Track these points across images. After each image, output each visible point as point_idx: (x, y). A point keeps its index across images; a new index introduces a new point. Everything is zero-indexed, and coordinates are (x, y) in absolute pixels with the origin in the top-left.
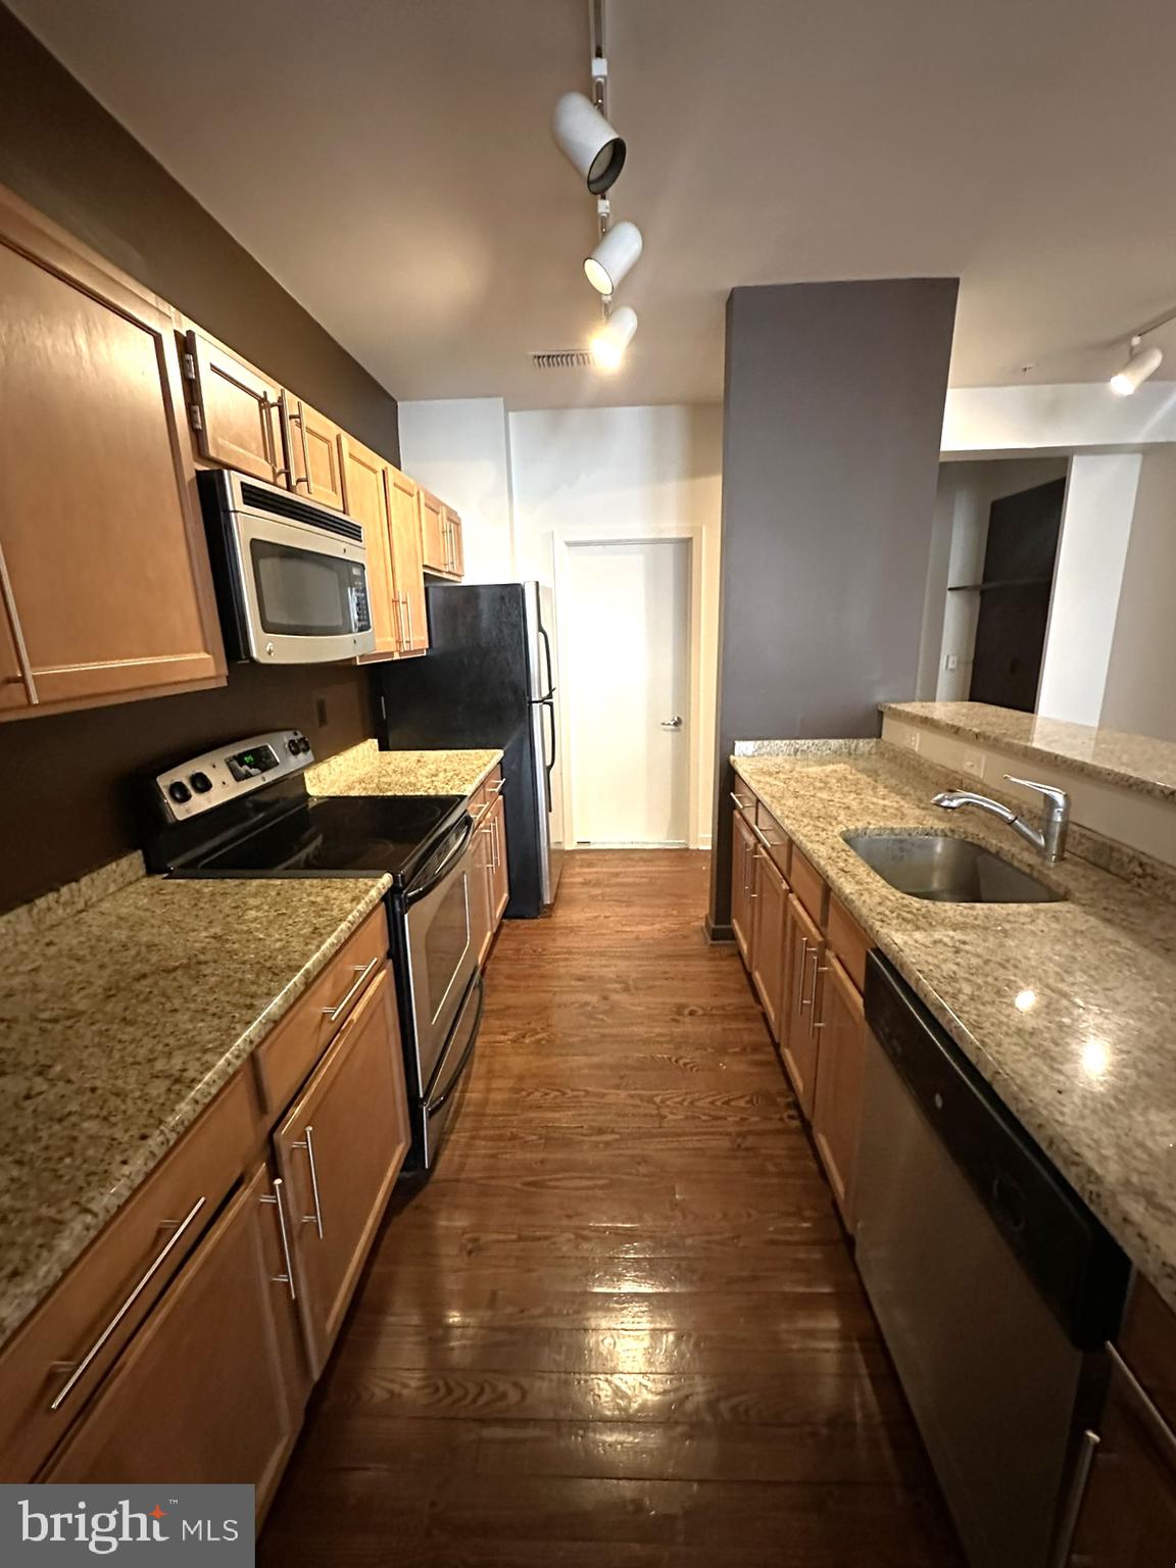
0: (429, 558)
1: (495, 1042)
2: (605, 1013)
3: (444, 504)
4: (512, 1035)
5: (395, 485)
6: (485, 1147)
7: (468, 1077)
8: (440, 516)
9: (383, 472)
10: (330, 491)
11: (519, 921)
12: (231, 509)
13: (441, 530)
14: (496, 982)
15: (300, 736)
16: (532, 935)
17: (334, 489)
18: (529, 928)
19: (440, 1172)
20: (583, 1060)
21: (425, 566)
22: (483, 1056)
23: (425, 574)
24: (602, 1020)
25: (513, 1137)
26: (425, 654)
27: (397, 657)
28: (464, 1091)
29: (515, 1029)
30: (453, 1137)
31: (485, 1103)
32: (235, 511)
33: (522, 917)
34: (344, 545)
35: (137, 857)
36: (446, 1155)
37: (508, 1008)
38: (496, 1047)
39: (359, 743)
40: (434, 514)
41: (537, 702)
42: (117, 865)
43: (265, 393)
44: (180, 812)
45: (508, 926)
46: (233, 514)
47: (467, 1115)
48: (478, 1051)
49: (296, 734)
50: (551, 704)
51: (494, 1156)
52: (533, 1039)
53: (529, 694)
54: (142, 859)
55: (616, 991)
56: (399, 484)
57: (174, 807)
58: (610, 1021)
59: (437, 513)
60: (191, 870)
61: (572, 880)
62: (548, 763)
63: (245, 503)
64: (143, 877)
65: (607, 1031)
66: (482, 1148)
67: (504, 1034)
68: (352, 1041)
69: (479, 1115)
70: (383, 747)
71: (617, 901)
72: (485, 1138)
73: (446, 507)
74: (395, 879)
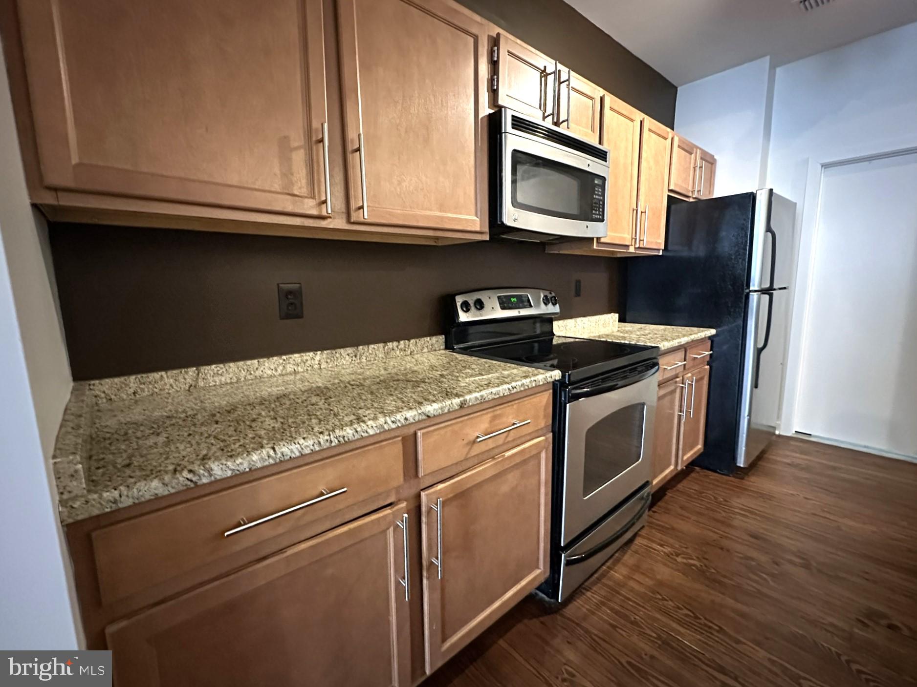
0: (676, 185)
1: (650, 547)
2: (773, 576)
3: (697, 147)
4: (667, 550)
5: (650, 130)
6: (608, 615)
7: (618, 561)
8: (693, 156)
9: (641, 122)
10: (590, 131)
11: (710, 473)
12: (503, 131)
13: (692, 166)
14: (670, 507)
15: (553, 294)
16: (718, 486)
17: (593, 130)
18: (718, 481)
19: (570, 611)
20: (730, 602)
21: (670, 191)
22: (636, 552)
23: (669, 196)
24: (765, 579)
25: (634, 623)
26: (661, 254)
27: (632, 249)
28: (610, 568)
29: (672, 546)
30: (589, 594)
31: (623, 585)
32: (505, 132)
33: (715, 471)
34: (589, 162)
35: (442, 338)
36: (578, 602)
37: (673, 529)
38: (651, 552)
39: (604, 314)
40: (687, 154)
41: (756, 291)
42: (430, 339)
43: (545, 67)
44: (463, 317)
45: (698, 472)
46: (503, 134)
47: (605, 585)
48: (634, 547)
49: (551, 293)
50: (771, 296)
51: (614, 627)
52: (685, 561)
53: (748, 286)
54: (444, 340)
55: (790, 562)
56: (653, 129)
57: (461, 313)
58: (771, 583)
59: (691, 154)
60: (465, 351)
61: (778, 459)
62: (760, 345)
63: (513, 128)
64: (442, 350)
65: (765, 590)
66: (605, 613)
67: (662, 545)
68: (500, 468)
69: (615, 591)
70: (622, 320)
71: (826, 490)
72: (612, 609)
73: (700, 149)
74: (563, 376)
